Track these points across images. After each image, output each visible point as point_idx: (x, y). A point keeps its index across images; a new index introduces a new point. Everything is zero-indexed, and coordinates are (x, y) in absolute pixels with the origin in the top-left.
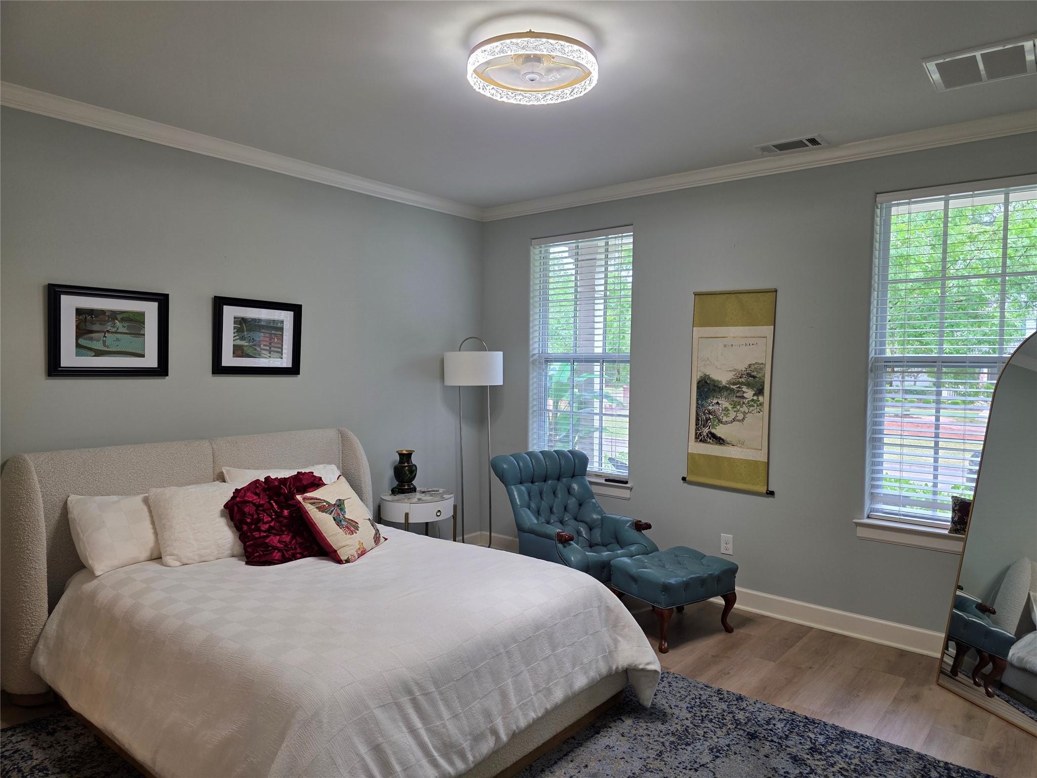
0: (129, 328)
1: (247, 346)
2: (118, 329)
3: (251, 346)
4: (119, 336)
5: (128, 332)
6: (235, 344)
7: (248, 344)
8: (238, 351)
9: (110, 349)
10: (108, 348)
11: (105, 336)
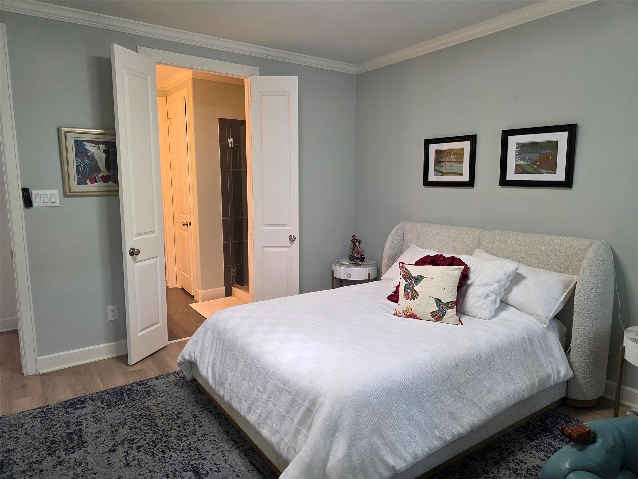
0: (456, 158)
1: (525, 165)
2: (451, 160)
3: (528, 165)
4: (452, 163)
5: (456, 161)
6: (516, 164)
7: (526, 163)
8: (519, 169)
9: (448, 172)
10: (447, 170)
11: (446, 164)
